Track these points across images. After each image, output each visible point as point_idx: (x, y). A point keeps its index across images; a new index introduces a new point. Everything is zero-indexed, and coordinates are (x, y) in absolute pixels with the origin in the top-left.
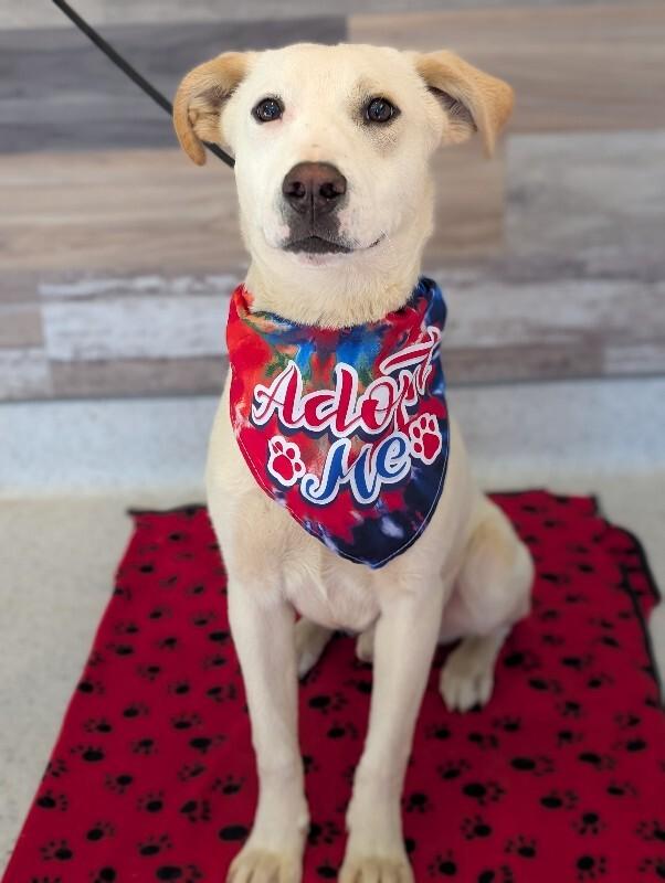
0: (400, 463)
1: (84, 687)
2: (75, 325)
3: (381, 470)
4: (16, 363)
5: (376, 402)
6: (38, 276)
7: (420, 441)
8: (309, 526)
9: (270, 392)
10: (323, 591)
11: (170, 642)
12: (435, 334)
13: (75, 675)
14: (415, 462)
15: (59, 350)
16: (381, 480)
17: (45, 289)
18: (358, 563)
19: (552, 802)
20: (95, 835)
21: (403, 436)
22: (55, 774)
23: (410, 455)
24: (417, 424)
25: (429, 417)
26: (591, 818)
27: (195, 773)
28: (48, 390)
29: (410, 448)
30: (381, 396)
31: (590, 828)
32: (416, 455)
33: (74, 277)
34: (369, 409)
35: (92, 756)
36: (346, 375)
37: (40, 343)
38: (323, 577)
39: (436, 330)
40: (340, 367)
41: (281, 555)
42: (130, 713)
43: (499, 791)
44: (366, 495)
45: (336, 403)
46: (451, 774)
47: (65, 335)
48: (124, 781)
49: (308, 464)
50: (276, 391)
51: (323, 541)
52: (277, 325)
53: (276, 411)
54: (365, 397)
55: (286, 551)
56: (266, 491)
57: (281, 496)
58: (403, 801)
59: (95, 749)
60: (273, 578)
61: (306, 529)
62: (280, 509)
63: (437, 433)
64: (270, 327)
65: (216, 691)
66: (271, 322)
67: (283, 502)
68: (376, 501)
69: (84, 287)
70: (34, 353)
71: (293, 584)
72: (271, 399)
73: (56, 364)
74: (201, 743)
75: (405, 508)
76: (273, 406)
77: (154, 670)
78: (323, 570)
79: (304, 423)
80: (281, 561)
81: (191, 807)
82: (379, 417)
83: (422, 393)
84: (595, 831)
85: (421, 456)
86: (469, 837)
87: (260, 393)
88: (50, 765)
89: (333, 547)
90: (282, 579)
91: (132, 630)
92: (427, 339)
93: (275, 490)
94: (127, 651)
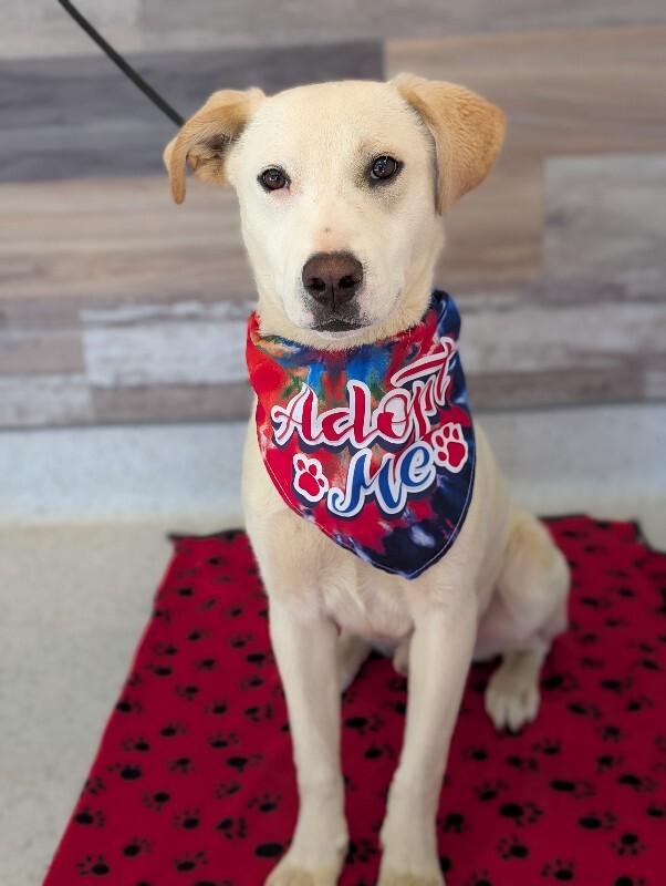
0: (424, 472)
1: (123, 706)
2: (115, 351)
3: (406, 480)
4: (58, 390)
5: (391, 415)
6: (80, 302)
7: (445, 450)
8: (339, 539)
9: (287, 412)
10: (360, 604)
11: (209, 663)
12: (448, 344)
13: (114, 694)
14: (440, 470)
15: (100, 376)
16: (406, 489)
17: (87, 315)
18: (392, 573)
19: (591, 823)
20: (132, 851)
21: (425, 445)
22: (93, 791)
23: (434, 464)
24: (440, 433)
25: (452, 426)
26: (629, 839)
27: (231, 791)
28: (90, 415)
29: (434, 457)
30: (396, 408)
31: (628, 849)
32: (441, 464)
33: (115, 303)
34: (385, 421)
35: (130, 773)
36: (359, 392)
37: (80, 368)
38: (360, 592)
39: (450, 340)
40: (351, 384)
41: (317, 573)
42: (169, 732)
43: (537, 812)
44: (392, 504)
45: (351, 418)
46: (489, 796)
47: (106, 361)
48: (161, 798)
49: (330, 478)
50: (292, 411)
51: (355, 553)
52: (287, 349)
53: (296, 429)
54: (380, 410)
55: (322, 568)
56: (295, 510)
57: (309, 513)
58: (439, 821)
59: (133, 767)
60: (310, 595)
61: (338, 543)
62: (309, 525)
63: (462, 440)
64: (281, 351)
65: (253, 711)
66: (280, 346)
67: (311, 518)
68: (404, 510)
69: (124, 313)
70: (76, 379)
71: (332, 600)
72: (290, 418)
73: (97, 390)
74: (238, 762)
75: (433, 516)
76: (292, 425)
77: (192, 690)
78: (360, 584)
79: (323, 439)
80: (318, 578)
81: (226, 825)
82: (397, 429)
83: (442, 403)
84: (634, 852)
85: (446, 464)
86: (505, 857)
87: (277, 414)
88: (88, 784)
89: (365, 558)
90: (321, 596)
91: (171, 651)
92: (440, 349)
93: (302, 507)
94: (165, 672)
